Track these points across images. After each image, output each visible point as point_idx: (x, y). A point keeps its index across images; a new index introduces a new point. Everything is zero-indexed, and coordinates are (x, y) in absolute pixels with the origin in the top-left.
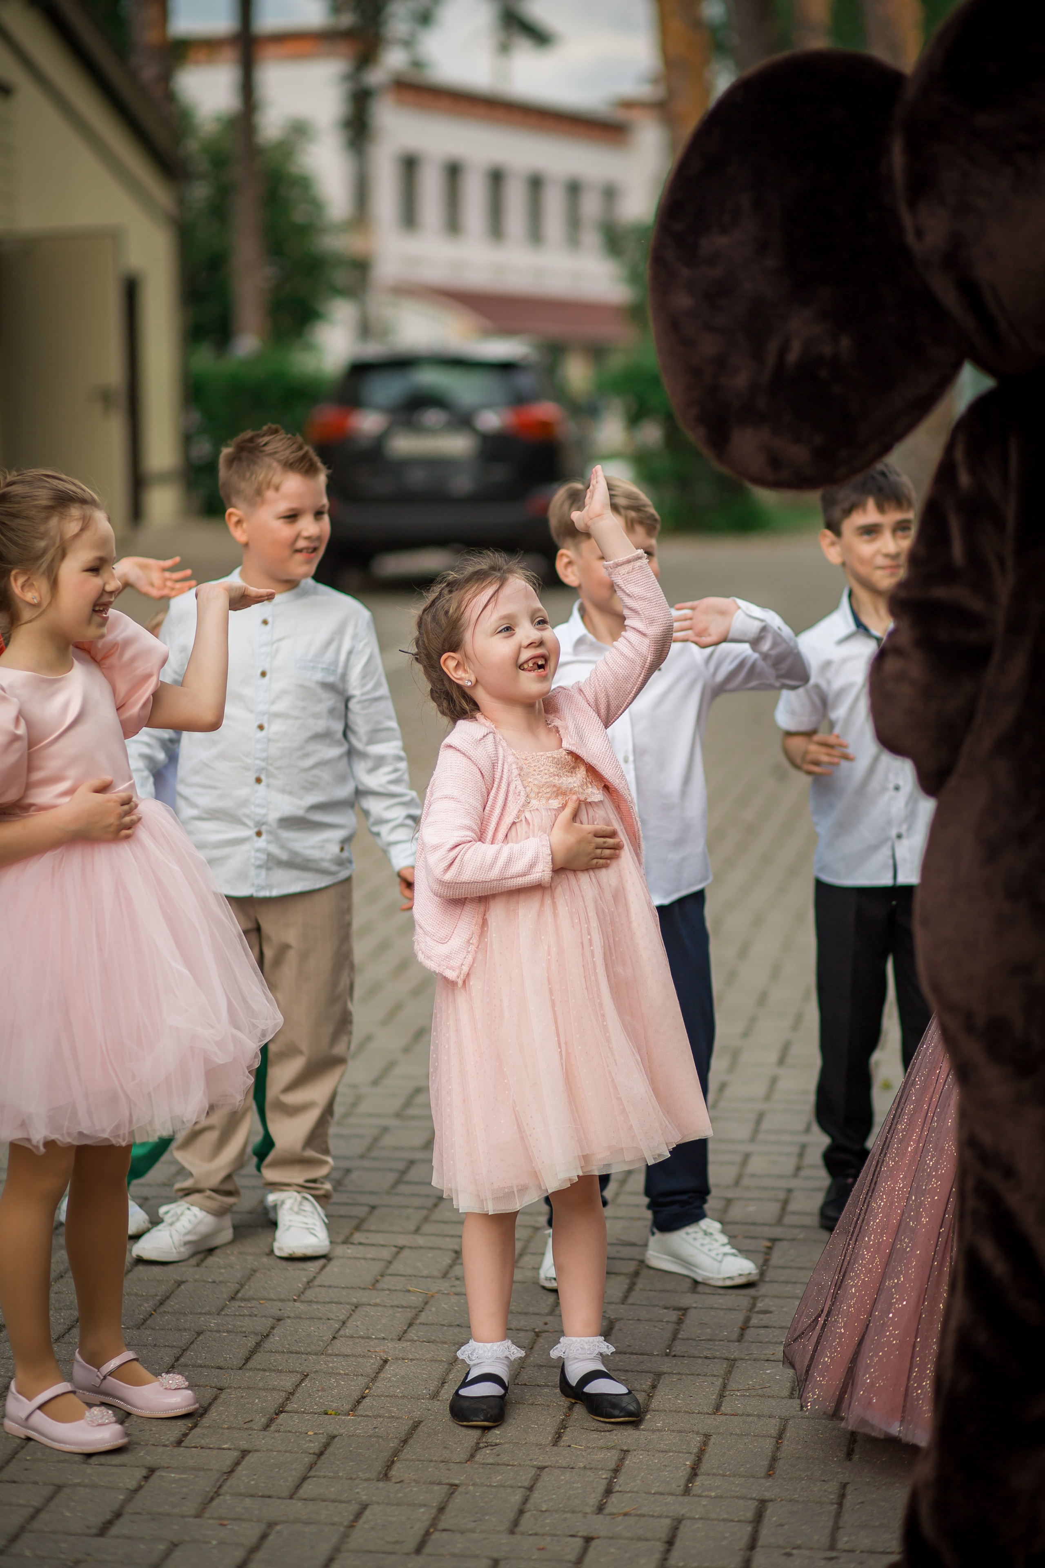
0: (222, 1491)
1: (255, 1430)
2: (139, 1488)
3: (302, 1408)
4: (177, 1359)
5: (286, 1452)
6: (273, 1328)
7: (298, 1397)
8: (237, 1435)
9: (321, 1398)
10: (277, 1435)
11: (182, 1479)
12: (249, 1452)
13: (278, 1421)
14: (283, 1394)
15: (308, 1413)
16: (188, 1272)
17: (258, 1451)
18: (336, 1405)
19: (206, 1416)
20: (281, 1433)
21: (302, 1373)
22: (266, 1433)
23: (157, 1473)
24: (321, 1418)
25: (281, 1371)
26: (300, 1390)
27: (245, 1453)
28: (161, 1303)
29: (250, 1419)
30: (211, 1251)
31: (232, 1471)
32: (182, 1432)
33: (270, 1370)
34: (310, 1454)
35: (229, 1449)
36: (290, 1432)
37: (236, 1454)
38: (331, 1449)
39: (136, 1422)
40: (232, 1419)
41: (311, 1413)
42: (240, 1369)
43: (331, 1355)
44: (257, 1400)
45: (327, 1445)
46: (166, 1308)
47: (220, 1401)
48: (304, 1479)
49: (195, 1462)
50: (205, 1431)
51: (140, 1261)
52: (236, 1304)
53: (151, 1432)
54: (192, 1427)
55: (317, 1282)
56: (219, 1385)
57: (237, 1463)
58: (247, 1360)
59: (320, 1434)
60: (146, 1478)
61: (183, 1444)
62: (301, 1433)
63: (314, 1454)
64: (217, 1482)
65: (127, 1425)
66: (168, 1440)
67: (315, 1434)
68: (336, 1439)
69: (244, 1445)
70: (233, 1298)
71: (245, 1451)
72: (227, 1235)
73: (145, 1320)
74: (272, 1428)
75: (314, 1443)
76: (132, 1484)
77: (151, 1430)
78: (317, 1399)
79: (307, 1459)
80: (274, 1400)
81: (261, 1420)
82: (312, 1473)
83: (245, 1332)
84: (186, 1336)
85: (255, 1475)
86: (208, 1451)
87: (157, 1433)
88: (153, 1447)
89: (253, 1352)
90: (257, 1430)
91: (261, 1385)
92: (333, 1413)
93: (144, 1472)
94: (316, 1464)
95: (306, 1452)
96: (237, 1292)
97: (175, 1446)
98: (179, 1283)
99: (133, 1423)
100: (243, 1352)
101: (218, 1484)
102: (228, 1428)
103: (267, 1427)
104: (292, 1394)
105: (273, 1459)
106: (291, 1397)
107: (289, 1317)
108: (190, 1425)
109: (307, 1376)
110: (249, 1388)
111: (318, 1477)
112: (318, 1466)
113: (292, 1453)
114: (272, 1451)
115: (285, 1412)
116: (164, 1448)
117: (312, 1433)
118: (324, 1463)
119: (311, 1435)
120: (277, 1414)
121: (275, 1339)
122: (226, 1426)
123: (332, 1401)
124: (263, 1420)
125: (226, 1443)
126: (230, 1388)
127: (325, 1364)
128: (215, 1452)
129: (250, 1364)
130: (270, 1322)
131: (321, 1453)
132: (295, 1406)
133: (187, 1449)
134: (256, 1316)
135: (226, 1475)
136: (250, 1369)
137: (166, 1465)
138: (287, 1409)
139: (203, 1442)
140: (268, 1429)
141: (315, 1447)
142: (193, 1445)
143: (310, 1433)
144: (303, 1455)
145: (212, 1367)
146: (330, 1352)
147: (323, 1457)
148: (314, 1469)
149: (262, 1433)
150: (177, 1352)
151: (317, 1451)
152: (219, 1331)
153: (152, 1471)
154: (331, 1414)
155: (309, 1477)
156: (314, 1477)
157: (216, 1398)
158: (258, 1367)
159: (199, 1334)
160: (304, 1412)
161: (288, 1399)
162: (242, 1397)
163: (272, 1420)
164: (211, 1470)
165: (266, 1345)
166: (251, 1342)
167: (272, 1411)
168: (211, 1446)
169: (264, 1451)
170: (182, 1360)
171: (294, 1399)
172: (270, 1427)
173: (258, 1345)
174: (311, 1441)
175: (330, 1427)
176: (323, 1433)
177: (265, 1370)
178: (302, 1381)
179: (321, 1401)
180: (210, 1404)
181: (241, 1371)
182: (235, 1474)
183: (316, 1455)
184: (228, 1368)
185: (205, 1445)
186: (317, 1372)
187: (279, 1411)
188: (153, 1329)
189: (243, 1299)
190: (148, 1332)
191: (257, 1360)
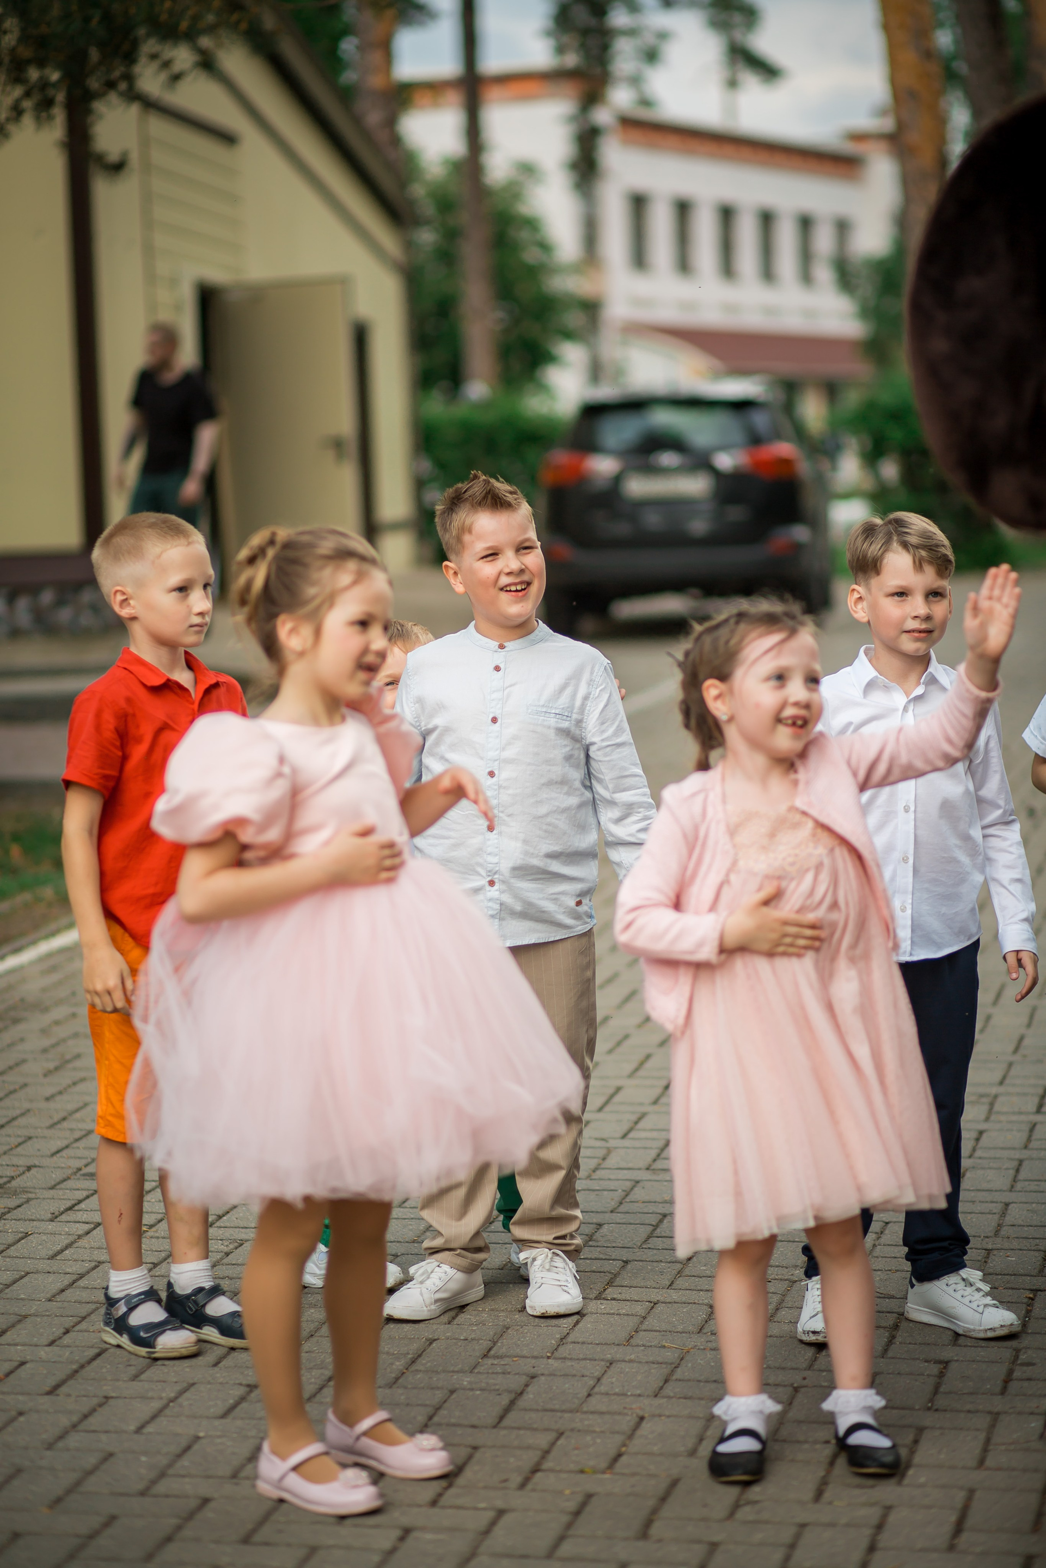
0: (479, 1551)
1: (511, 1489)
2: (395, 1549)
3: (558, 1467)
4: (430, 1418)
5: (542, 1511)
6: (527, 1385)
7: (554, 1455)
8: (493, 1495)
9: (577, 1456)
10: (533, 1494)
11: (437, 1539)
12: (506, 1512)
13: (534, 1480)
14: (539, 1453)
15: (564, 1472)
16: (440, 1329)
17: (514, 1511)
18: (593, 1463)
19: (461, 1476)
20: (537, 1492)
21: (558, 1431)
22: (522, 1492)
23: (415, 1534)
24: (578, 1477)
25: (536, 1430)
26: (555, 1448)
27: (501, 1513)
28: (413, 1361)
29: (506, 1478)
30: (462, 1308)
31: (489, 1531)
32: (437, 1494)
33: (525, 1428)
34: (568, 1513)
35: (485, 1509)
36: (547, 1491)
37: (492, 1514)
38: (588, 1509)
40: (487, 1478)
41: (568, 1471)
42: (494, 1427)
43: (586, 1412)
44: (512, 1459)
45: (583, 1505)
46: (418, 1366)
47: (474, 1460)
48: (562, 1538)
49: (451, 1522)
50: (459, 1492)
51: (390, 1320)
52: (490, 1361)
53: (408, 1493)
54: (447, 1488)
55: (570, 1338)
56: (473, 1444)
57: (493, 1523)
58: (502, 1418)
59: (577, 1493)
60: (402, 1539)
61: (438, 1504)
62: (557, 1492)
63: (571, 1513)
64: (473, 1542)
66: (423, 1500)
67: (572, 1493)
68: (594, 1498)
69: (500, 1504)
70: (485, 1356)
71: (501, 1511)
72: (479, 1291)
73: (397, 1379)
74: (528, 1487)
75: (571, 1502)
76: (387, 1545)
78: (574, 1457)
79: (565, 1519)
80: (529, 1459)
81: (516, 1478)
82: (570, 1532)
83: (498, 1390)
84: (439, 1395)
85: (512, 1535)
86: (464, 1511)
87: (412, 1495)
88: (408, 1508)
89: (507, 1410)
90: (513, 1489)
91: (516, 1443)
92: (590, 1471)
93: (399, 1533)
94: (573, 1523)
95: (563, 1511)
96: (490, 1350)
97: (430, 1506)
98: (431, 1341)
99: (387, 1484)
100: (497, 1411)
101: (475, 1545)
102: (483, 1488)
103: (522, 1486)
104: (548, 1452)
105: (529, 1519)
106: (547, 1455)
107: (542, 1375)
108: (445, 1486)
109: (562, 1434)
110: (503, 1446)
111: (576, 1536)
112: (576, 1525)
113: (548, 1512)
114: (528, 1510)
115: (541, 1471)
116: (419, 1508)
117: (569, 1492)
118: (582, 1523)
119: (567, 1494)
120: (533, 1473)
121: (529, 1396)
122: (481, 1486)
123: (588, 1460)
124: (518, 1479)
125: (482, 1503)
126: (485, 1446)
127: (581, 1422)
128: (470, 1512)
129: (506, 1422)
130: (524, 1379)
131: (579, 1513)
132: (551, 1464)
133: (443, 1509)
134: (509, 1373)
135: (483, 1535)
136: (505, 1428)
137: (421, 1526)
138: (543, 1467)
139: (458, 1502)
140: (524, 1488)
141: (572, 1505)
142: (449, 1505)
143: (567, 1492)
144: (560, 1514)
145: (466, 1426)
146: (585, 1409)
147: (580, 1516)
148: (572, 1529)
149: (518, 1492)
150: (430, 1410)
151: (574, 1511)
152: (472, 1390)
153: (407, 1532)
154: (588, 1473)
155: (567, 1537)
156: (572, 1537)
157: (470, 1457)
158: (513, 1425)
159: (452, 1392)
160: (560, 1471)
161: (543, 1457)
162: (497, 1456)
163: (527, 1479)
164: (467, 1530)
165: (521, 1403)
166: (505, 1400)
167: (528, 1470)
168: (467, 1506)
169: (521, 1511)
170: (436, 1419)
171: (550, 1457)
172: (526, 1486)
173: (512, 1403)
174: (568, 1500)
175: (587, 1486)
176: (580, 1492)
177: (519, 1428)
178: (558, 1439)
179: (577, 1459)
180: (465, 1465)
181: (495, 1430)
182: (491, 1534)
183: (574, 1514)
184: (482, 1427)
185: (461, 1505)
186: (572, 1430)
187: (535, 1470)
188: (406, 1388)
189: (496, 1357)
190: (400, 1391)
191: (512, 1418)
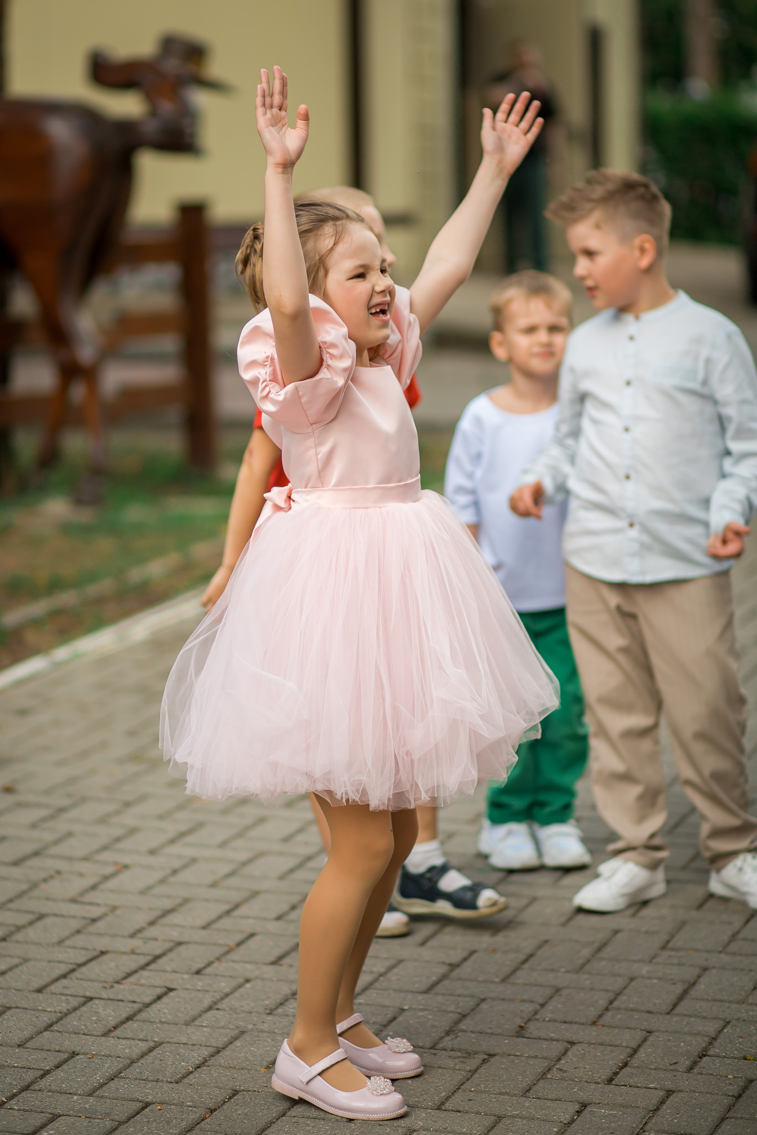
0: (647, 1127)
1: (680, 1071)
2: (572, 1121)
3: (723, 1053)
4: (611, 1002)
5: (707, 1093)
6: (699, 977)
7: (720, 1042)
8: (663, 1076)
9: (741, 1043)
10: (699, 1077)
11: (611, 1114)
12: (674, 1092)
13: (701, 1064)
14: (707, 1039)
15: (729, 1058)
16: (624, 922)
17: (682, 1092)
18: (755, 1051)
19: (636, 1056)
20: (703, 1076)
21: (724, 1020)
22: (690, 1075)
23: (589, 1109)
24: (740, 1063)
25: (705, 1018)
26: (722, 1036)
27: (669, 1093)
28: (599, 950)
29: (676, 1061)
30: (645, 903)
31: (658, 1109)
32: (613, 1071)
33: (696, 1016)
34: (730, 1096)
35: (656, 1089)
36: (711, 1074)
37: (662, 1093)
38: (748, 1093)
39: (571, 1059)
40: (659, 1060)
41: (732, 1058)
42: (668, 1013)
43: (751, 1004)
44: (682, 1044)
45: (745, 1089)
46: (604, 954)
47: (648, 1043)
48: (723, 1119)
49: (624, 1099)
50: (633, 1071)
51: (581, 910)
52: (666, 953)
53: (585, 1070)
54: (622, 1066)
55: (742, 935)
56: (648, 1028)
57: (663, 1102)
58: (675, 1006)
59: (739, 1077)
60: (579, 1113)
61: (613, 1083)
62: (721, 1076)
63: (733, 1096)
64: (644, 1119)
65: (563, 1062)
66: (600, 1077)
67: (735, 1077)
68: (754, 1083)
69: (669, 1085)
70: (664, 948)
71: (670, 1091)
72: (659, 889)
73: (583, 966)
74: (695, 1070)
75: (733, 1086)
76: (566, 1118)
77: (585, 1068)
78: (738, 1045)
79: (727, 1101)
80: (698, 1044)
81: (685, 1062)
82: (730, 1114)
83: (673, 980)
84: (620, 982)
85: (678, 1114)
86: (636, 1089)
87: (590, 1071)
88: (586, 1084)
89: (681, 998)
90: (681, 1072)
91: (686, 1029)
92: (752, 1058)
93: (577, 1107)
94: (734, 1105)
95: (725, 1095)
96: (668, 942)
97: (606, 1084)
98: (616, 932)
99: (569, 1060)
100: (671, 999)
101: (644, 1121)
102: (655, 1069)
103: (690, 1069)
104: (715, 1039)
105: (695, 1100)
106: (714, 1042)
107: (714, 967)
108: (621, 1065)
109: (728, 1023)
110: (675, 1032)
111: (736, 1118)
112: (736, 1107)
113: (712, 1094)
114: (694, 1091)
115: (708, 1056)
116: (596, 1085)
117: (732, 1077)
118: (742, 1105)
119: (730, 1079)
120: (700, 1058)
121: (701, 986)
122: (653, 1067)
123: (751, 1048)
124: (687, 1062)
125: (653, 1083)
126: (658, 1031)
127: (746, 1012)
128: (643, 1091)
129: (678, 1010)
130: (696, 971)
131: (740, 1096)
132: (717, 1051)
133: (617, 1087)
134: (684, 964)
135: (652, 1112)
136: (677, 1015)
137: (597, 1101)
138: (709, 1053)
139: (632, 1082)
140: (692, 1071)
141: (734, 1090)
142: (623, 1083)
143: (730, 1076)
144: (723, 1097)
145: (643, 1011)
146: (751, 1001)
147: (741, 1100)
148: (732, 1110)
149: (686, 1074)
150: (611, 996)
151: (736, 1094)
152: (650, 978)
153: (584, 1106)
154: (750, 1060)
155: (727, 1118)
156: (732, 1118)
157: (645, 1040)
158: (685, 1012)
159: (632, 979)
160: (725, 1057)
161: (711, 1043)
162: (669, 1040)
163: (695, 1063)
164: (638, 1107)
165: (693, 993)
166: (679, 989)
167: (696, 1054)
168: (639, 1085)
169: (687, 1092)
170: (616, 1004)
171: (717, 1043)
172: (694, 1069)
173: (685, 992)
174: (730, 1084)
175: (749, 1072)
176: (742, 1078)
177: (690, 1016)
178: (725, 1027)
179: (741, 1047)
180: (639, 1046)
181: (668, 1016)
182: (659, 1112)
183: (735, 1097)
184: (657, 1013)
185: (633, 1084)
186: (738, 1019)
187: (702, 1055)
188: (590, 974)
189: (674, 949)
190: (585, 976)
191: (684, 1007)
